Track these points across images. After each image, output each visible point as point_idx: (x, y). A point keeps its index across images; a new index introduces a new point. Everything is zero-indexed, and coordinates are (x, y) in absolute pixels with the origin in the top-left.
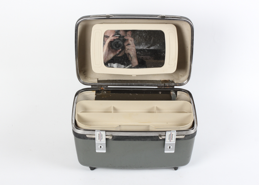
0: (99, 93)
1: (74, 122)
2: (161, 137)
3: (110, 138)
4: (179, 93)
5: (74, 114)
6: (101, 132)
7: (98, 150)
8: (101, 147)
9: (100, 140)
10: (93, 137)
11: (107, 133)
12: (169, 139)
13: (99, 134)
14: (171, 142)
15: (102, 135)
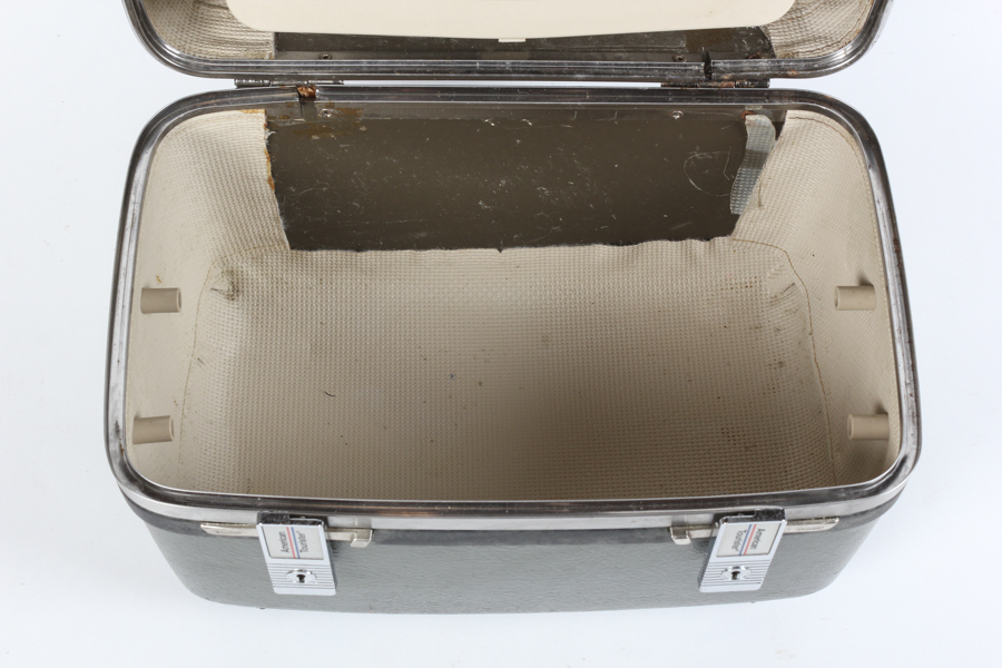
1: (119, 415)
2: (681, 535)
3: (359, 543)
4: (793, 118)
5: (120, 352)
6: (294, 526)
7: (285, 586)
8: (301, 578)
9: (290, 555)
10: (243, 534)
11: (335, 520)
12: (735, 547)
13: (282, 535)
14: (745, 555)
15: (302, 537)
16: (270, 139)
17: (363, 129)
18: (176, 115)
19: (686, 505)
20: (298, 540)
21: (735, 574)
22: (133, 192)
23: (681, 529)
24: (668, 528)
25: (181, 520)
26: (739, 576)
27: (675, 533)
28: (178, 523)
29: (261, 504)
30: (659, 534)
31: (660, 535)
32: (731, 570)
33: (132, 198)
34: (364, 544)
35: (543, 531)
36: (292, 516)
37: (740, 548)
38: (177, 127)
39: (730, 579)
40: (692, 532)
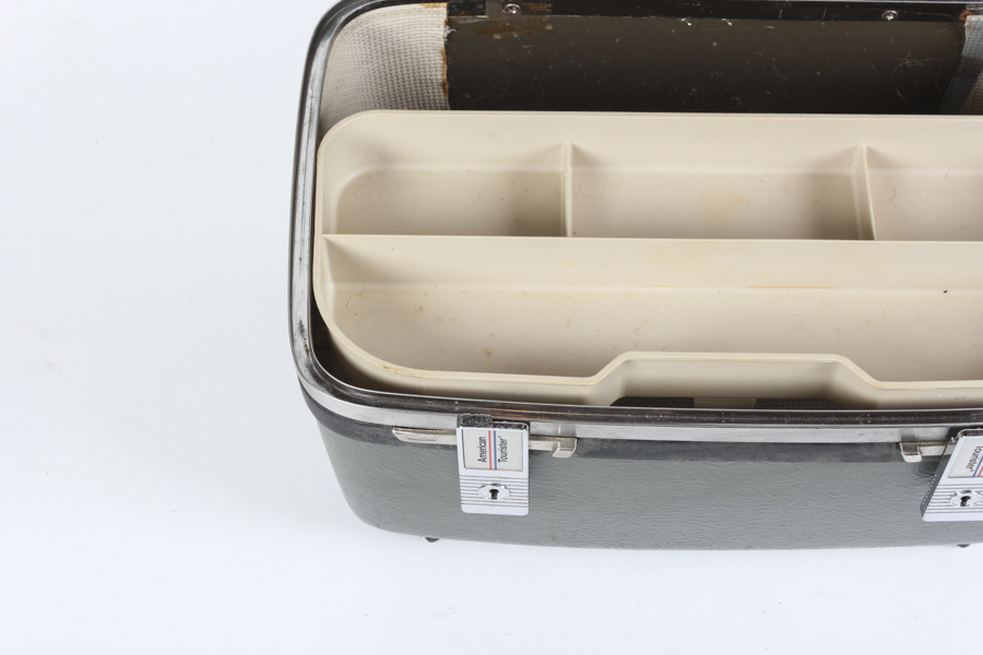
0: (474, 13)
1: (303, 314)
2: (913, 451)
3: (563, 453)
5: (302, 250)
6: (497, 429)
7: (474, 503)
8: (494, 493)
9: (487, 465)
10: (438, 442)
11: (539, 426)
12: (970, 466)
13: (482, 440)
14: (979, 476)
15: (503, 442)
16: (449, 37)
17: (549, 27)
18: (353, 8)
19: (918, 419)
20: (498, 447)
21: (964, 500)
22: (310, 86)
23: (912, 444)
24: (897, 444)
25: (371, 425)
26: (968, 502)
27: (906, 449)
28: (366, 429)
29: (457, 408)
30: (886, 451)
31: (889, 452)
32: (961, 495)
33: (310, 92)
34: (568, 454)
35: (760, 444)
36: (494, 420)
37: (974, 468)
38: (354, 21)
39: (959, 506)
40: (922, 448)
